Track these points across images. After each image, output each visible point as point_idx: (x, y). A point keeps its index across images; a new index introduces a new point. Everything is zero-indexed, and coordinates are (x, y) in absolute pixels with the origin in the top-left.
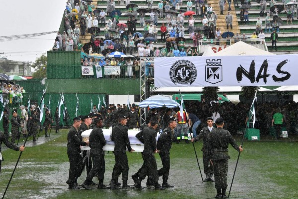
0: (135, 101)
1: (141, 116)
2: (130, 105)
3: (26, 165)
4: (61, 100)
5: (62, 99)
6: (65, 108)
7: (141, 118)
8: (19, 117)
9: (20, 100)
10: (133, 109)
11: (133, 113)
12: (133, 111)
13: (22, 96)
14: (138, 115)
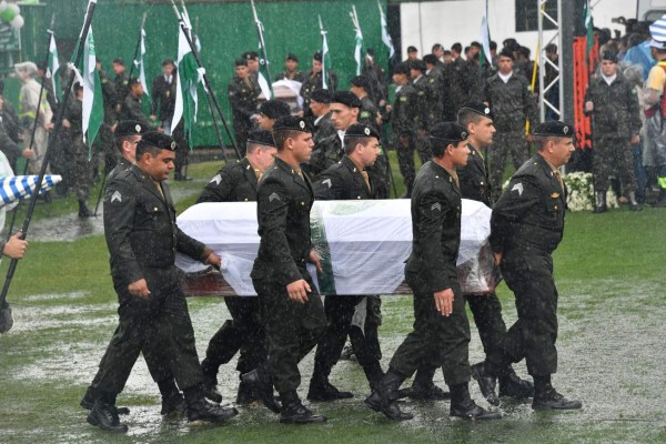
0: (520, 28)
1: (543, 91)
2: (493, 46)
3: (49, 317)
4: (182, 35)
5: (185, 31)
6: (201, 71)
7: (543, 100)
8: (12, 114)
9: (12, 39)
10: (507, 63)
11: (505, 78)
12: (505, 72)
13: (19, 21)
14: (531, 88)
